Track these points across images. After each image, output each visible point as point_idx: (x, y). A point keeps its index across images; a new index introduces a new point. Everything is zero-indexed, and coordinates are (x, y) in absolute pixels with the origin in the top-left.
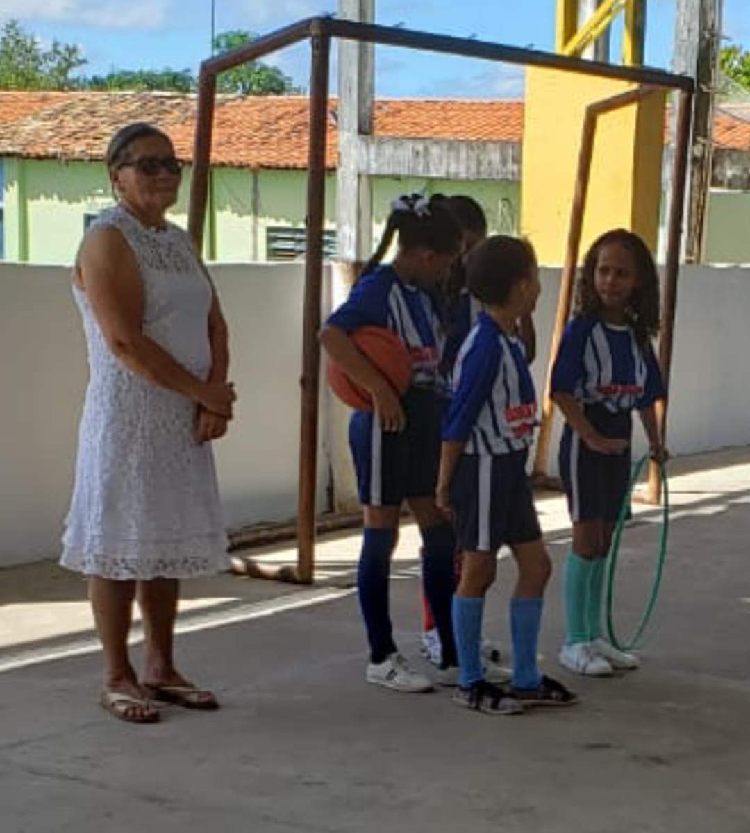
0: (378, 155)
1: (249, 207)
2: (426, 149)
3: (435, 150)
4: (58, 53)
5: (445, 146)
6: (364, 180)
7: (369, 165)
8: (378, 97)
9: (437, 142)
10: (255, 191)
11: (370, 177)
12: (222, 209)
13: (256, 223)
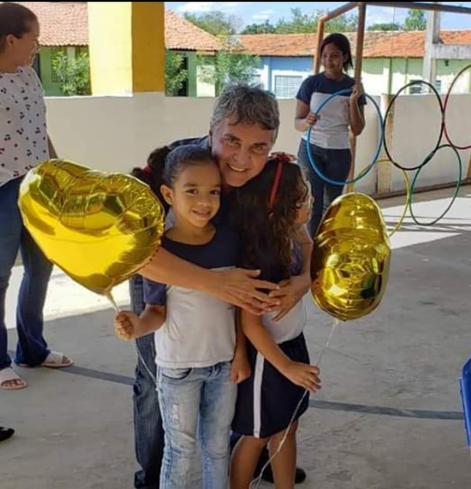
0: (440, 51)
1: (404, 71)
2: (458, 49)
3: (461, 49)
4: (353, 18)
5: (465, 46)
6: (434, 62)
7: (436, 54)
8: (442, 30)
9: (463, 45)
10: (407, 66)
11: (437, 60)
12: (396, 72)
13: (406, 77)
